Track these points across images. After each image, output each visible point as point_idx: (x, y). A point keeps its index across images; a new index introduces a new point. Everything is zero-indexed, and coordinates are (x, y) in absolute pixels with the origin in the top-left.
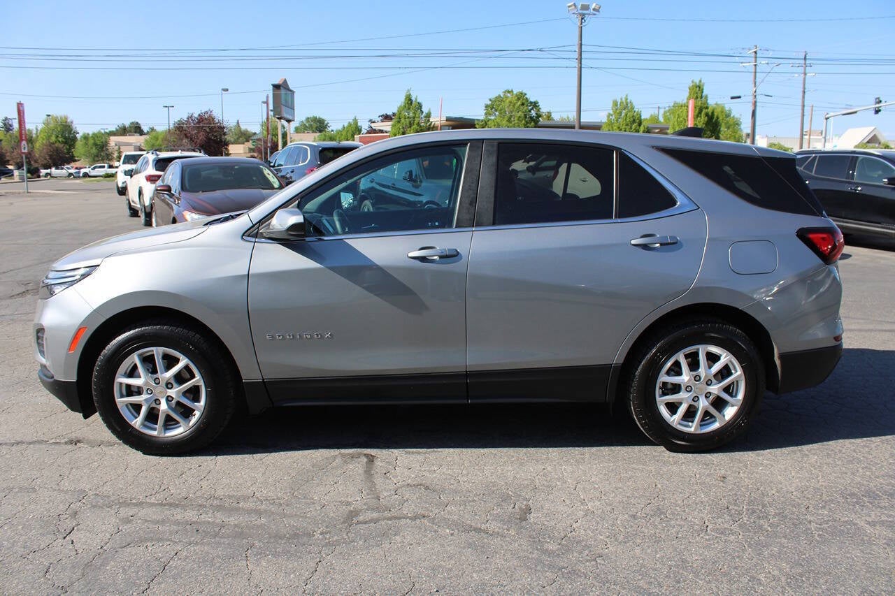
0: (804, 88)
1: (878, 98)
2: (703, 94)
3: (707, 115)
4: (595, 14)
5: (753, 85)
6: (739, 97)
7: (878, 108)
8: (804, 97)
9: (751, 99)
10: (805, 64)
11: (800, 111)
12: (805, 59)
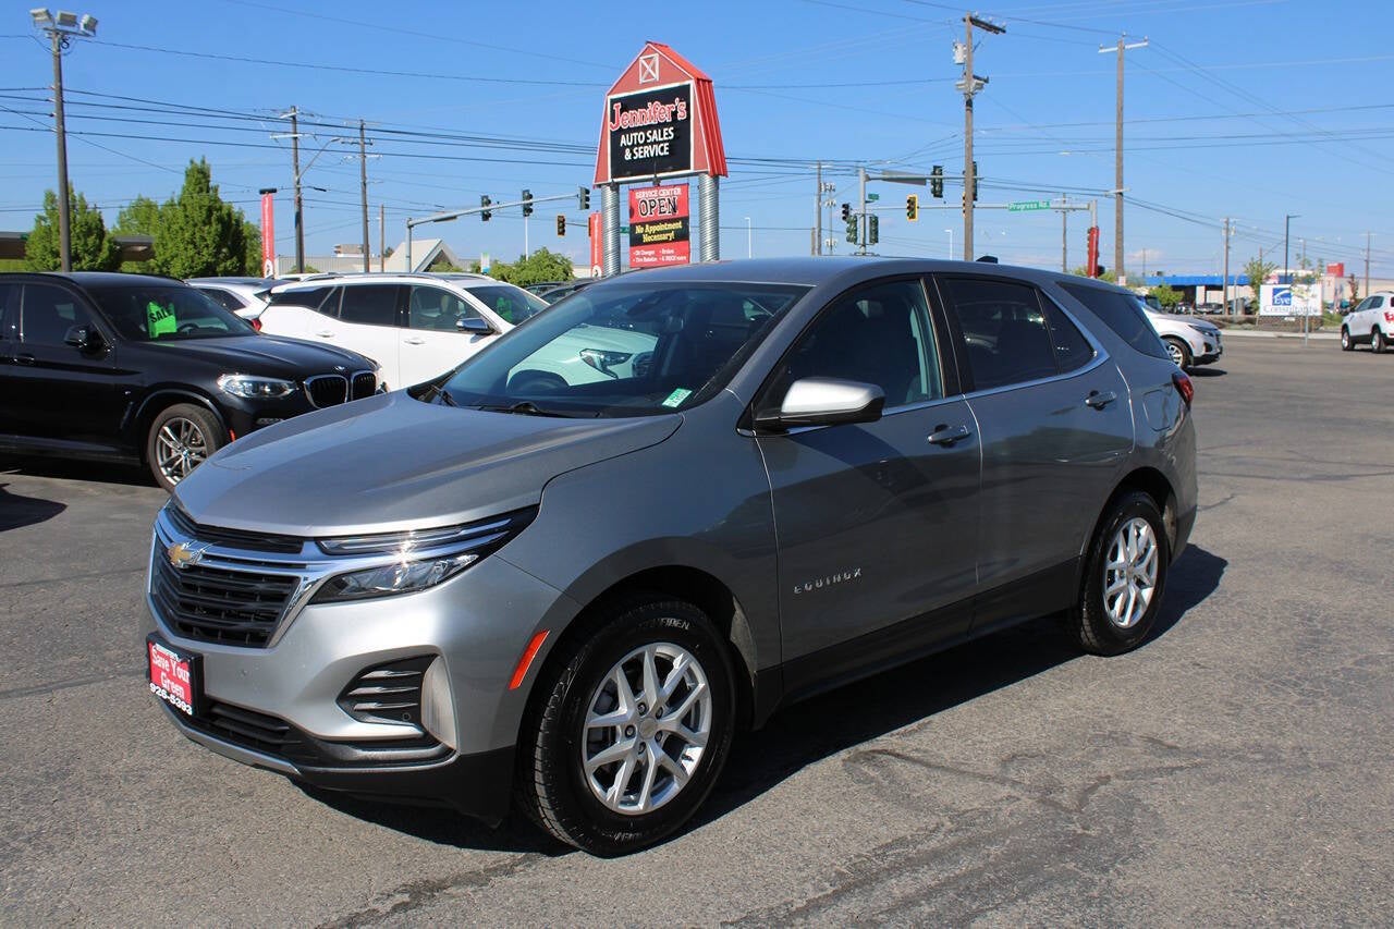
0: (364, 177)
1: (487, 197)
2: (211, 184)
3: (220, 220)
4: (87, 35)
5: (294, 172)
6: (274, 191)
7: (487, 211)
8: (364, 192)
9: (292, 194)
10: (363, 138)
11: (361, 215)
12: (362, 129)
